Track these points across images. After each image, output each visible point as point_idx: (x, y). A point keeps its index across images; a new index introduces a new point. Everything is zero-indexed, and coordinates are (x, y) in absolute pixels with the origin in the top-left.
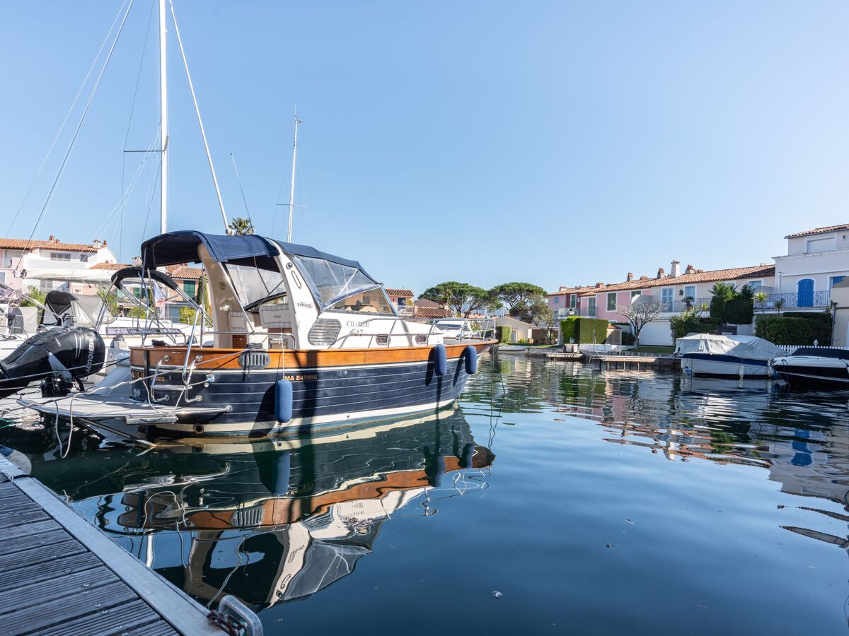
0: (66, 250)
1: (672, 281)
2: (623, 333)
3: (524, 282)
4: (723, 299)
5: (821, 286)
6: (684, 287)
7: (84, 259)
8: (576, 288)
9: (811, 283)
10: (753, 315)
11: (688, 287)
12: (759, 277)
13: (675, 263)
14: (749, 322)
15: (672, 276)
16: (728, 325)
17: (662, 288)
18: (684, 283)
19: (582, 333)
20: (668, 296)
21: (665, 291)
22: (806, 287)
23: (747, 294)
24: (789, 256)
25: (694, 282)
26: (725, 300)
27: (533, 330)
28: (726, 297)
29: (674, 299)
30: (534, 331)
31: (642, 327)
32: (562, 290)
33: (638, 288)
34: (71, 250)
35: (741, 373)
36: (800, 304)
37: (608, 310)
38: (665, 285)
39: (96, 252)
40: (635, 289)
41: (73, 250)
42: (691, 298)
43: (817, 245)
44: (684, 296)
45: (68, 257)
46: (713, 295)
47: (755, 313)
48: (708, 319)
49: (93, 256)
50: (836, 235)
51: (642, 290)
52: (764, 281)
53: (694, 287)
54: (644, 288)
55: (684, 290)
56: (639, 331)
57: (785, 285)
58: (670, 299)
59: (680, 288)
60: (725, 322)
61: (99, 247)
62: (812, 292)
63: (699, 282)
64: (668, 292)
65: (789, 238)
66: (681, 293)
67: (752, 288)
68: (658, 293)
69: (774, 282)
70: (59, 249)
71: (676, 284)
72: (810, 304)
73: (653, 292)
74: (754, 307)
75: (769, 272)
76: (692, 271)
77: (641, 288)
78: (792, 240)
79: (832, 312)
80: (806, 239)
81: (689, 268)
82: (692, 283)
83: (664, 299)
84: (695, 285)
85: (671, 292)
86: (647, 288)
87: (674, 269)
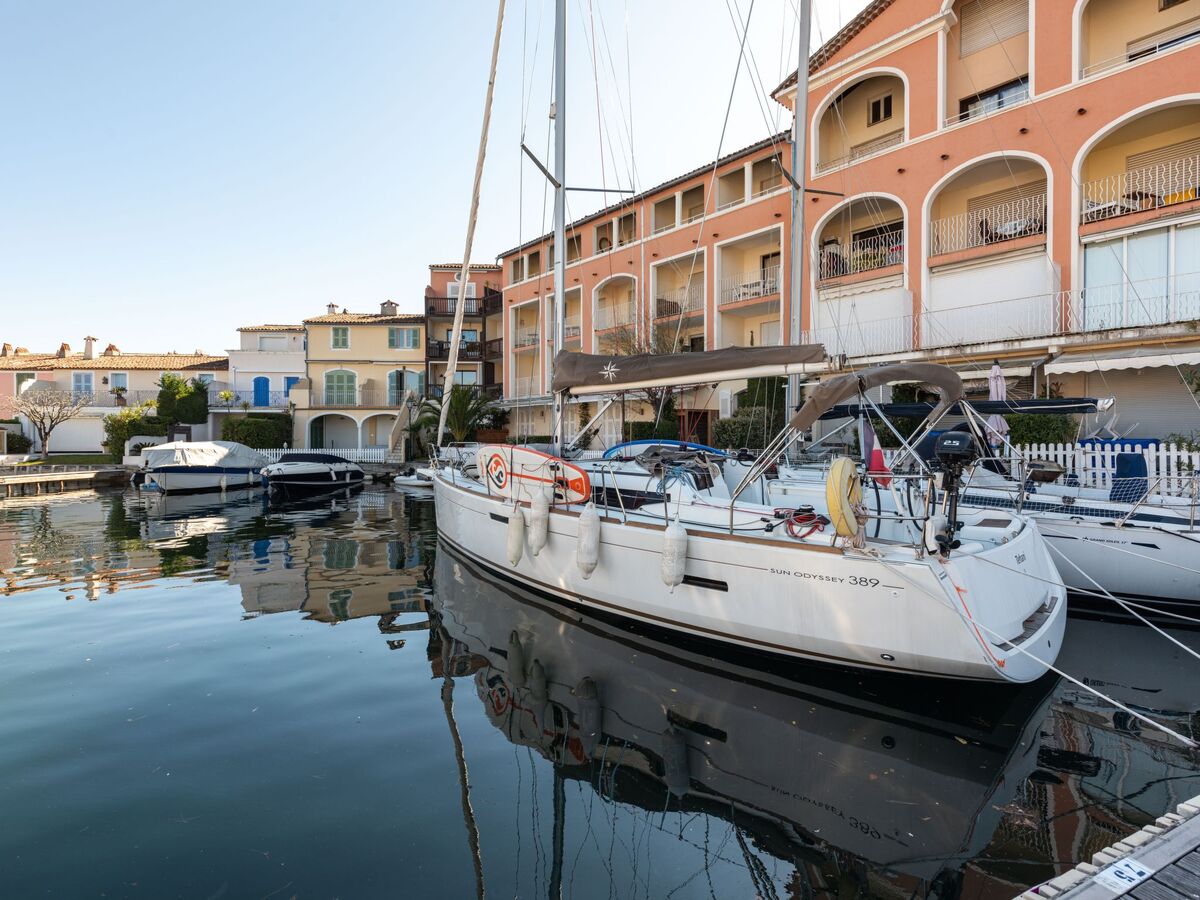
1: (87, 364)
2: (8, 436)
4: (174, 394)
5: (277, 386)
6: (109, 374)
9: (266, 381)
10: (208, 413)
11: (116, 375)
12: (211, 369)
13: (90, 340)
14: (204, 421)
15: (87, 357)
16: (181, 425)
17: (73, 372)
18: (110, 369)
20: (83, 384)
21: (78, 378)
22: (261, 385)
23: (201, 390)
24: (243, 350)
25: (125, 369)
26: (177, 397)
28: (178, 393)
29: (94, 388)
31: (52, 428)
33: (30, 369)
35: (224, 484)
36: (257, 403)
38: (78, 368)
40: (24, 369)
42: (124, 389)
43: (269, 343)
44: (109, 387)
46: (161, 388)
47: (210, 411)
48: (156, 418)
50: (287, 335)
51: (36, 373)
52: (217, 376)
53: (125, 375)
54: (41, 370)
55: (109, 377)
56: (47, 434)
57: (239, 382)
58: (88, 388)
59: (102, 374)
60: (177, 421)
62: (267, 392)
63: (132, 369)
64: (82, 379)
65: (241, 330)
66: (105, 381)
67: (207, 382)
68: (67, 380)
69: (228, 376)
71: (96, 369)
72: (266, 403)
73: (57, 376)
74: (209, 404)
75: (222, 365)
76: (115, 353)
77: (35, 369)
78: (244, 334)
79: (291, 412)
80: (259, 335)
81: (111, 348)
82: (121, 369)
83: (78, 388)
84: (127, 372)
85: (88, 379)
86: (45, 370)
87: (89, 348)
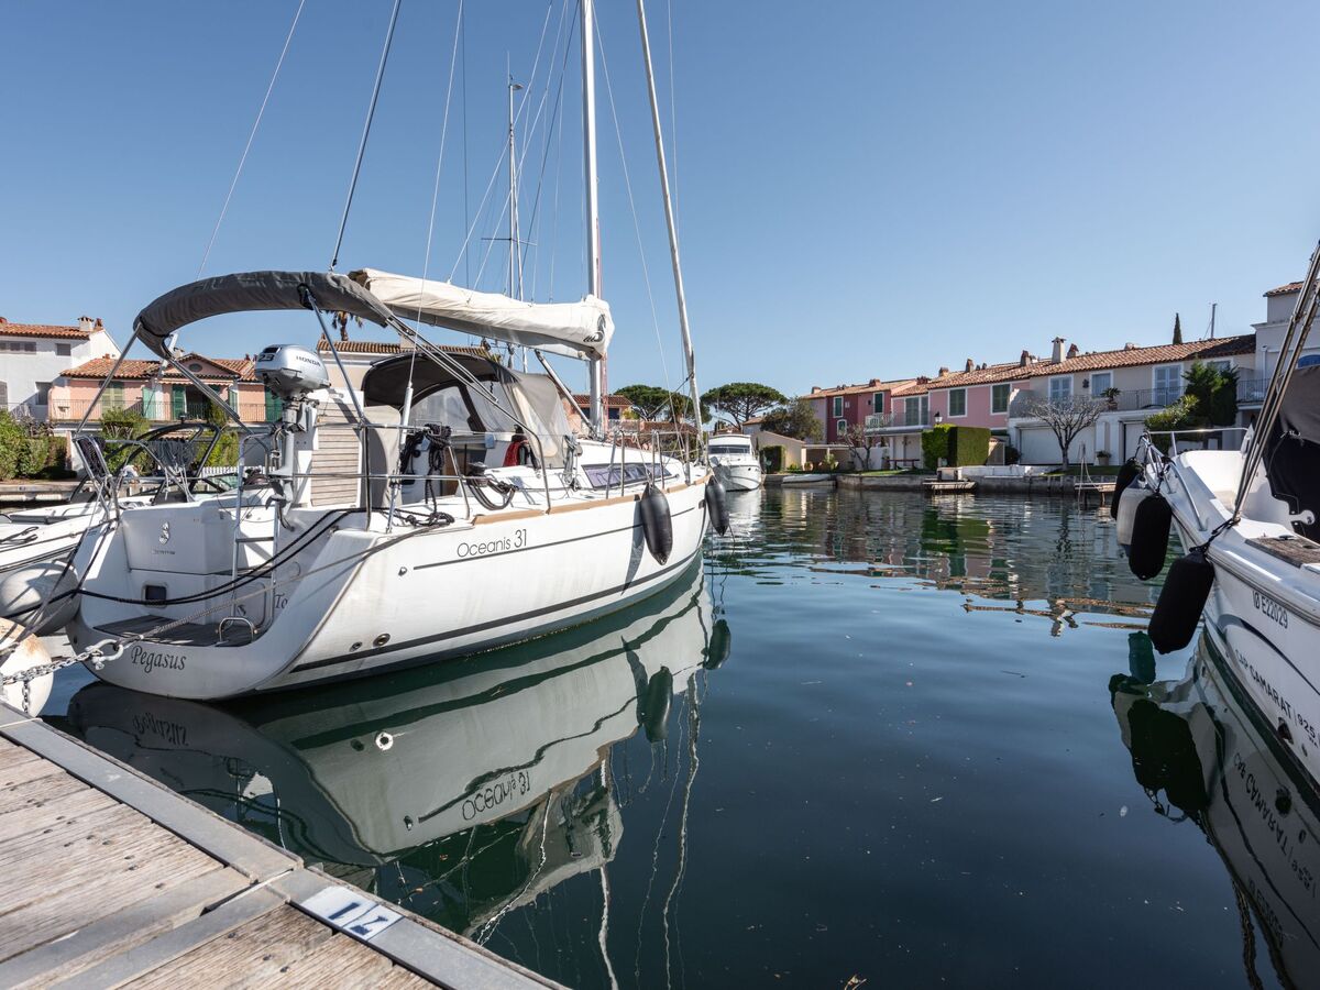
0: (27, 335)
1: (1055, 368)
2: (1007, 448)
3: (753, 382)
6: (1090, 376)
7: (64, 350)
8: (838, 388)
10: (1237, 411)
11: (1097, 376)
12: (1225, 354)
13: (1058, 342)
14: (1233, 422)
15: (1057, 361)
17: (1050, 378)
18: (1092, 370)
19: (960, 451)
20: (1061, 390)
21: (1055, 384)
25: (1110, 368)
27: (807, 451)
29: (1072, 392)
30: (810, 453)
32: (816, 391)
34: (37, 336)
37: (964, 414)
38: (1056, 373)
39: (86, 338)
40: (999, 381)
41: (40, 336)
42: (1116, 391)
44: (1093, 390)
45: (30, 348)
47: (1240, 408)
49: (81, 346)
51: (1011, 383)
53: (1109, 374)
54: (1016, 379)
55: (1090, 379)
56: (1068, 443)
58: (1066, 394)
59: (1082, 377)
61: (91, 329)
63: (1119, 367)
64: (1061, 384)
65: (1270, 295)
66: (1086, 384)
68: (1045, 387)
69: (1255, 360)
70: (12, 334)
71: (1070, 372)
73: (1034, 384)
74: (1238, 399)
77: (1010, 380)
78: (1274, 300)
81: (1073, 349)
82: (1106, 368)
83: (1055, 395)
84: (1111, 371)
85: (1066, 383)
86: (1021, 379)
87: (1057, 351)
